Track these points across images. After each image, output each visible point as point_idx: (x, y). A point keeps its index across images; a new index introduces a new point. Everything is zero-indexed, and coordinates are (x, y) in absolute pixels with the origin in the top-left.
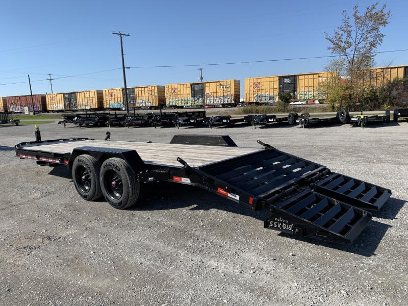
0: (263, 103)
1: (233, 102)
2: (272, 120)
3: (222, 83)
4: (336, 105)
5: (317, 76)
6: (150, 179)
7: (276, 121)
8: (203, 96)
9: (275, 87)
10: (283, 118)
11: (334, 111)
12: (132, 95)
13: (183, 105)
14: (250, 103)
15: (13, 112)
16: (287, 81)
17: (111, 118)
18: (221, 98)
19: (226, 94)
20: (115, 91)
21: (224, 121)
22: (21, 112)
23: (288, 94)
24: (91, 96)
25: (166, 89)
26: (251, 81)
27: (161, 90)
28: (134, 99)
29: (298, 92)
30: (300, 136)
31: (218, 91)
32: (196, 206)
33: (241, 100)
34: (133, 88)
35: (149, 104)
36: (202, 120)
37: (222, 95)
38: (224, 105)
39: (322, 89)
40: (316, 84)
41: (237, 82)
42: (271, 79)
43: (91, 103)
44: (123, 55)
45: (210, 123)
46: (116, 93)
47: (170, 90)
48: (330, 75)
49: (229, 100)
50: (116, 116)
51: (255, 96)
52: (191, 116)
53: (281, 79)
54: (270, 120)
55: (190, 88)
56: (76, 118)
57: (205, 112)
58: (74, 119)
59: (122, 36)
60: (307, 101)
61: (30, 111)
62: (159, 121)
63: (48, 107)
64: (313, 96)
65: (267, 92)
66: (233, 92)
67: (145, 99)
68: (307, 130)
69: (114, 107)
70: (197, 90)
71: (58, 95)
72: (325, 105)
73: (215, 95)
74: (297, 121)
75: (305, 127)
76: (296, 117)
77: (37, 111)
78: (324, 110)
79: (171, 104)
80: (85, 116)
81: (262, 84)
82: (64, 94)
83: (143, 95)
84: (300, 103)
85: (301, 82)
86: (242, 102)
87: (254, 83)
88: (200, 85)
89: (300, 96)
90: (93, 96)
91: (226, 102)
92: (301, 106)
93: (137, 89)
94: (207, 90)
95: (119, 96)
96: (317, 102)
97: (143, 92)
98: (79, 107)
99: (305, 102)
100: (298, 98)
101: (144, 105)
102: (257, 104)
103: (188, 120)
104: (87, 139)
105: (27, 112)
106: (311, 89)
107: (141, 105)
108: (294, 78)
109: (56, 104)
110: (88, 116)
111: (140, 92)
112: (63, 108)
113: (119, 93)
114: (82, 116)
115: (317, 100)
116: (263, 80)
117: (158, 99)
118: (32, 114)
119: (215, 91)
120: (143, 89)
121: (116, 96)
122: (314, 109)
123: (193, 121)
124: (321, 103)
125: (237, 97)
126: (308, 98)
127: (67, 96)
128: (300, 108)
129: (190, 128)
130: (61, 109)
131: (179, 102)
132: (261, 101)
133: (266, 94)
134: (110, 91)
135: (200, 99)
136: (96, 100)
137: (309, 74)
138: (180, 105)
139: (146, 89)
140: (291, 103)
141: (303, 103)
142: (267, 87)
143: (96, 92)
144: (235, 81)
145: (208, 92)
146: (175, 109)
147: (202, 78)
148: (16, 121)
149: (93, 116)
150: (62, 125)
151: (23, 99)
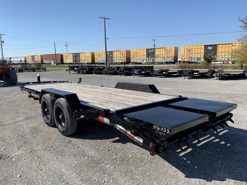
0: (193, 62)
1: (173, 61)
2: (197, 74)
3: (166, 49)
4: (244, 65)
5: (232, 45)
6: (81, 116)
7: (199, 74)
8: (154, 57)
9: (202, 52)
10: (204, 73)
11: (242, 69)
12: (111, 56)
13: (141, 62)
14: (185, 62)
15: (46, 63)
16: (210, 48)
17: (96, 69)
18: (165, 58)
19: (168, 56)
20: (102, 53)
21: (164, 73)
22: (49, 64)
23: (211, 57)
24: (88, 56)
25: (131, 52)
26: (186, 48)
27: (128, 53)
28: (112, 58)
29: (217, 55)
30: (214, 86)
31: (164, 53)
32: (118, 138)
33: (179, 60)
34: (111, 51)
35: (121, 61)
36: (150, 72)
37: (166, 56)
38: (167, 63)
39: (234, 54)
40: (230, 50)
41: (176, 48)
42: (199, 47)
43: (88, 60)
44: (105, 31)
45: (154, 74)
46: (102, 54)
47: (134, 53)
48: (241, 45)
49: (171, 60)
50: (99, 68)
51: (188, 57)
52: (143, 69)
53: (206, 47)
54: (195, 74)
55: (146, 52)
56: (76, 68)
57: (153, 67)
58: (75, 69)
59: (105, 19)
60: (224, 62)
61: (54, 63)
62: (123, 71)
63: (64, 61)
64: (228, 58)
65: (196, 55)
66: (173, 55)
67: (119, 58)
68: (221, 81)
69: (100, 62)
70: (150, 53)
71: (70, 54)
72: (236, 65)
73: (161, 56)
74: (214, 75)
75: (219, 79)
76: (214, 72)
77: (58, 63)
78: (236, 68)
79: (134, 62)
80: (81, 67)
81: (193, 49)
82: (73, 54)
83: (118, 55)
84: (219, 63)
85: (219, 49)
86: (179, 61)
87: (188, 49)
88: (152, 50)
89: (219, 58)
90: (89, 56)
91: (168, 61)
92: (219, 65)
93: (114, 52)
94: (157, 53)
95: (103, 56)
96: (230, 62)
97: (118, 54)
98: (81, 62)
99: (222, 63)
100: (217, 60)
101: (118, 62)
102: (189, 62)
103: (141, 72)
104: (68, 82)
105: (53, 64)
106: (227, 54)
107: (116, 62)
108: (215, 47)
109: (69, 60)
110: (83, 67)
111: (116, 54)
112: (72, 62)
113: (103, 54)
114: (80, 67)
115: (230, 61)
116: (194, 47)
117: (126, 58)
118: (55, 65)
119: (161, 54)
120: (118, 52)
121: (102, 56)
122: (227, 67)
123: (144, 72)
124: (233, 63)
125: (176, 58)
126: (224, 60)
127: (74, 55)
128: (218, 66)
129: (141, 77)
130: (71, 62)
131: (139, 60)
132: (191, 60)
133: (196, 56)
134: (99, 53)
135: (152, 59)
136: (91, 58)
137: (226, 44)
138: (139, 62)
139: (119, 52)
140: (212, 63)
141: (221, 63)
142: (196, 52)
143: (91, 53)
144: (175, 48)
145: (157, 54)
146: (136, 64)
147: (154, 46)
148: (44, 68)
149: (86, 67)
150: (68, 72)
151: (51, 56)
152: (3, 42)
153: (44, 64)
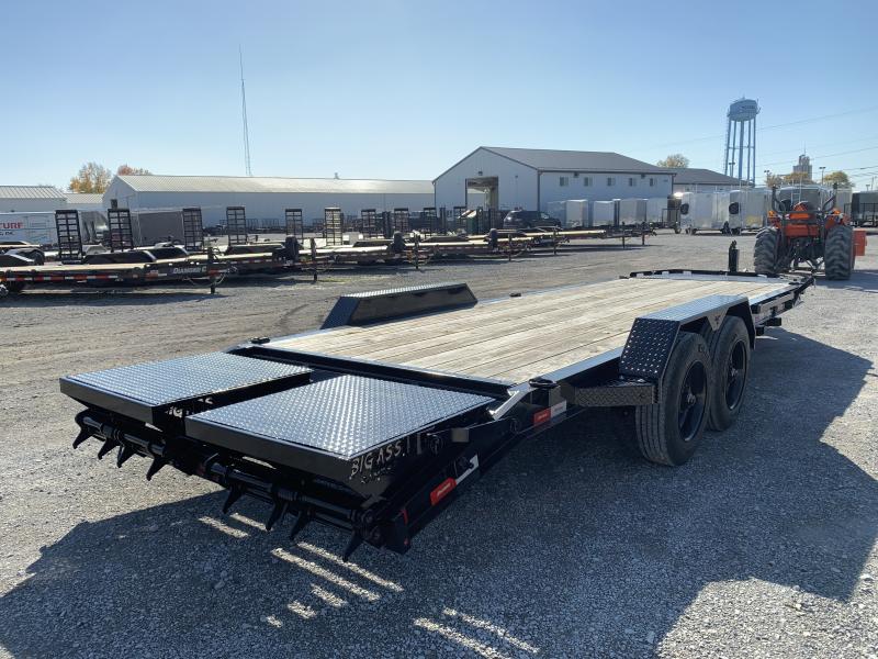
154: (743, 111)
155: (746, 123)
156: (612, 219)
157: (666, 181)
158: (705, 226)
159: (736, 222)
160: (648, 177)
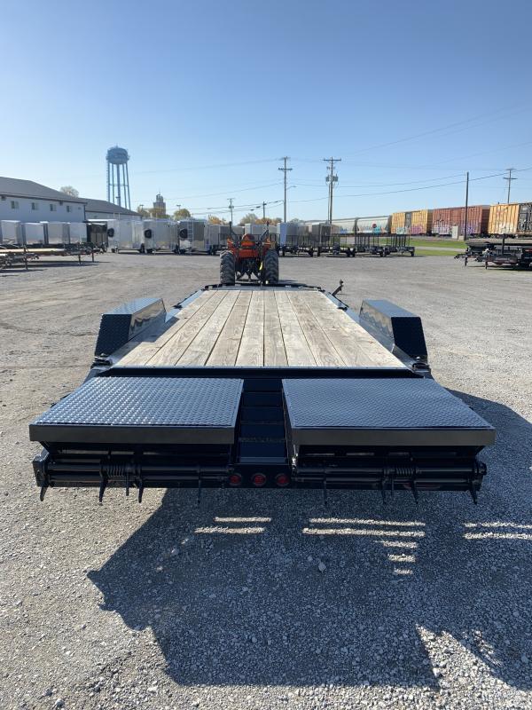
22: (447, 236)
61: (460, 234)
63: (490, 227)
71: (510, 208)
77: (469, 235)
80: (501, 247)
82: (521, 205)
105: (455, 236)
109: (504, 223)
110: (506, 247)
112: (515, 231)
114: (497, 247)
118: (461, 238)
127: (524, 209)
130: (511, 231)
148: (410, 248)
149: (515, 248)
150: (461, 261)
151: (456, 213)
152: (335, 179)
153: (434, 235)
154: (118, 157)
155: (121, 166)
156: (43, 239)
157: (79, 208)
158: (128, 246)
159: (151, 244)
160: (65, 204)
